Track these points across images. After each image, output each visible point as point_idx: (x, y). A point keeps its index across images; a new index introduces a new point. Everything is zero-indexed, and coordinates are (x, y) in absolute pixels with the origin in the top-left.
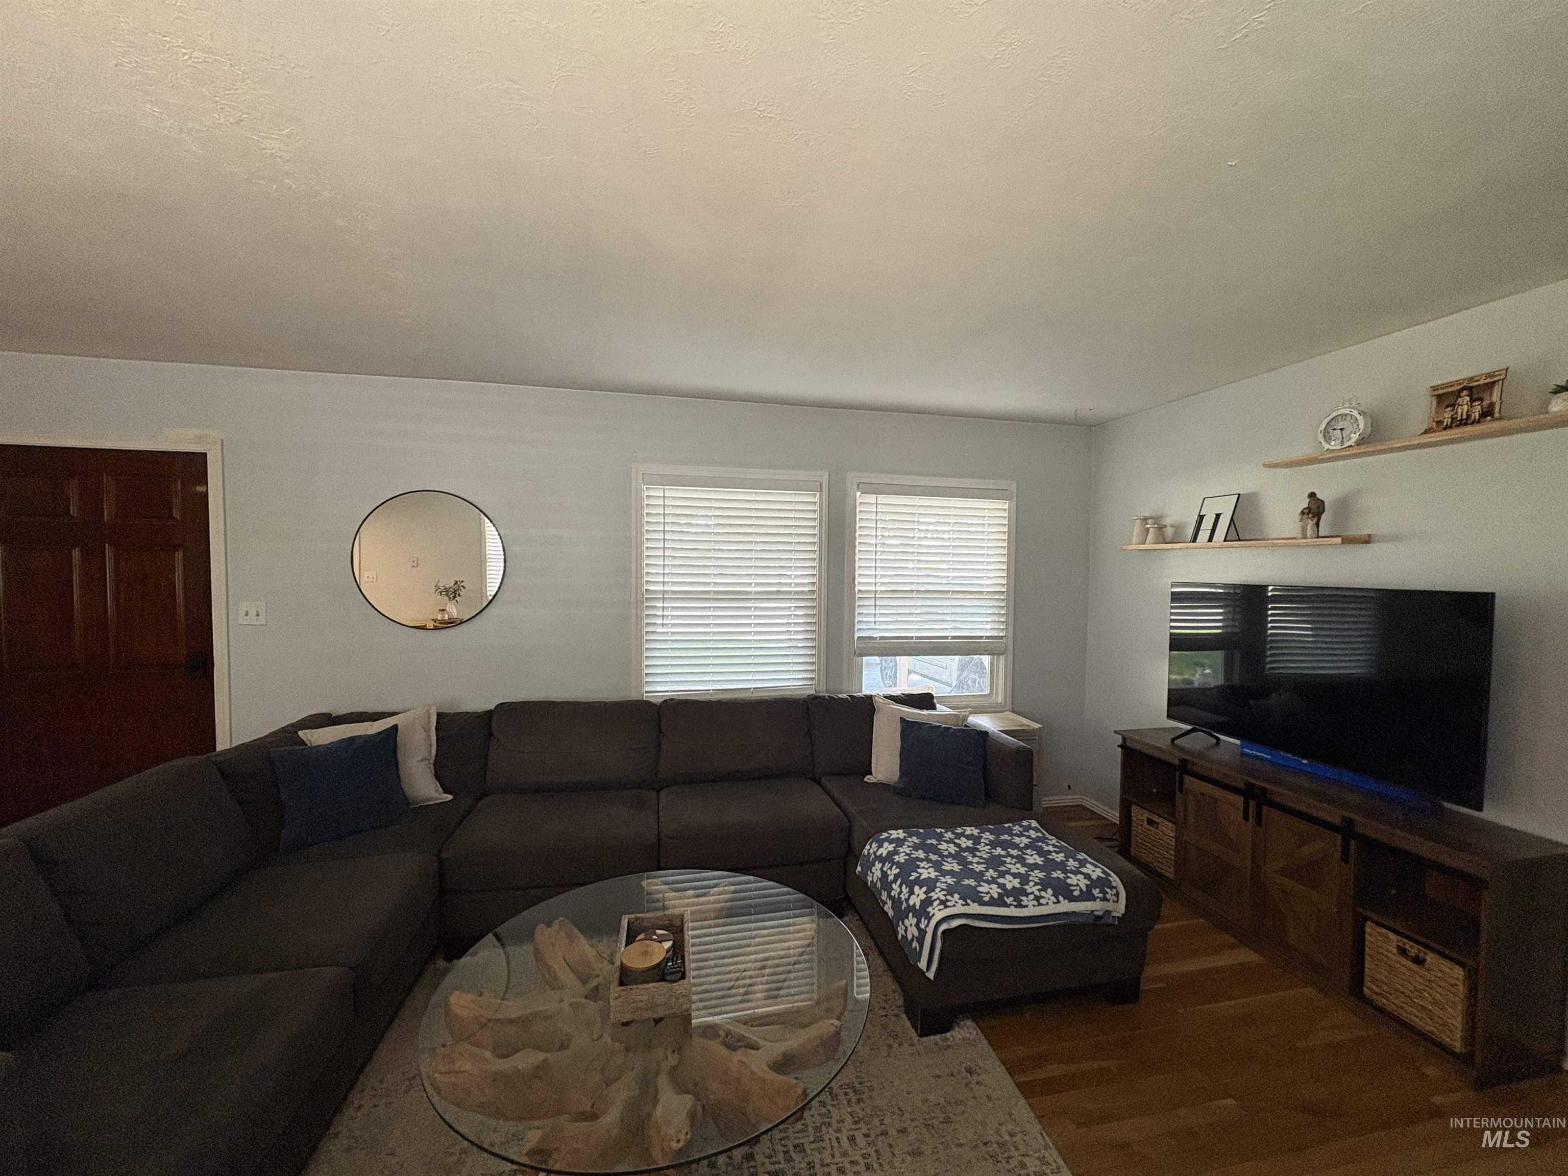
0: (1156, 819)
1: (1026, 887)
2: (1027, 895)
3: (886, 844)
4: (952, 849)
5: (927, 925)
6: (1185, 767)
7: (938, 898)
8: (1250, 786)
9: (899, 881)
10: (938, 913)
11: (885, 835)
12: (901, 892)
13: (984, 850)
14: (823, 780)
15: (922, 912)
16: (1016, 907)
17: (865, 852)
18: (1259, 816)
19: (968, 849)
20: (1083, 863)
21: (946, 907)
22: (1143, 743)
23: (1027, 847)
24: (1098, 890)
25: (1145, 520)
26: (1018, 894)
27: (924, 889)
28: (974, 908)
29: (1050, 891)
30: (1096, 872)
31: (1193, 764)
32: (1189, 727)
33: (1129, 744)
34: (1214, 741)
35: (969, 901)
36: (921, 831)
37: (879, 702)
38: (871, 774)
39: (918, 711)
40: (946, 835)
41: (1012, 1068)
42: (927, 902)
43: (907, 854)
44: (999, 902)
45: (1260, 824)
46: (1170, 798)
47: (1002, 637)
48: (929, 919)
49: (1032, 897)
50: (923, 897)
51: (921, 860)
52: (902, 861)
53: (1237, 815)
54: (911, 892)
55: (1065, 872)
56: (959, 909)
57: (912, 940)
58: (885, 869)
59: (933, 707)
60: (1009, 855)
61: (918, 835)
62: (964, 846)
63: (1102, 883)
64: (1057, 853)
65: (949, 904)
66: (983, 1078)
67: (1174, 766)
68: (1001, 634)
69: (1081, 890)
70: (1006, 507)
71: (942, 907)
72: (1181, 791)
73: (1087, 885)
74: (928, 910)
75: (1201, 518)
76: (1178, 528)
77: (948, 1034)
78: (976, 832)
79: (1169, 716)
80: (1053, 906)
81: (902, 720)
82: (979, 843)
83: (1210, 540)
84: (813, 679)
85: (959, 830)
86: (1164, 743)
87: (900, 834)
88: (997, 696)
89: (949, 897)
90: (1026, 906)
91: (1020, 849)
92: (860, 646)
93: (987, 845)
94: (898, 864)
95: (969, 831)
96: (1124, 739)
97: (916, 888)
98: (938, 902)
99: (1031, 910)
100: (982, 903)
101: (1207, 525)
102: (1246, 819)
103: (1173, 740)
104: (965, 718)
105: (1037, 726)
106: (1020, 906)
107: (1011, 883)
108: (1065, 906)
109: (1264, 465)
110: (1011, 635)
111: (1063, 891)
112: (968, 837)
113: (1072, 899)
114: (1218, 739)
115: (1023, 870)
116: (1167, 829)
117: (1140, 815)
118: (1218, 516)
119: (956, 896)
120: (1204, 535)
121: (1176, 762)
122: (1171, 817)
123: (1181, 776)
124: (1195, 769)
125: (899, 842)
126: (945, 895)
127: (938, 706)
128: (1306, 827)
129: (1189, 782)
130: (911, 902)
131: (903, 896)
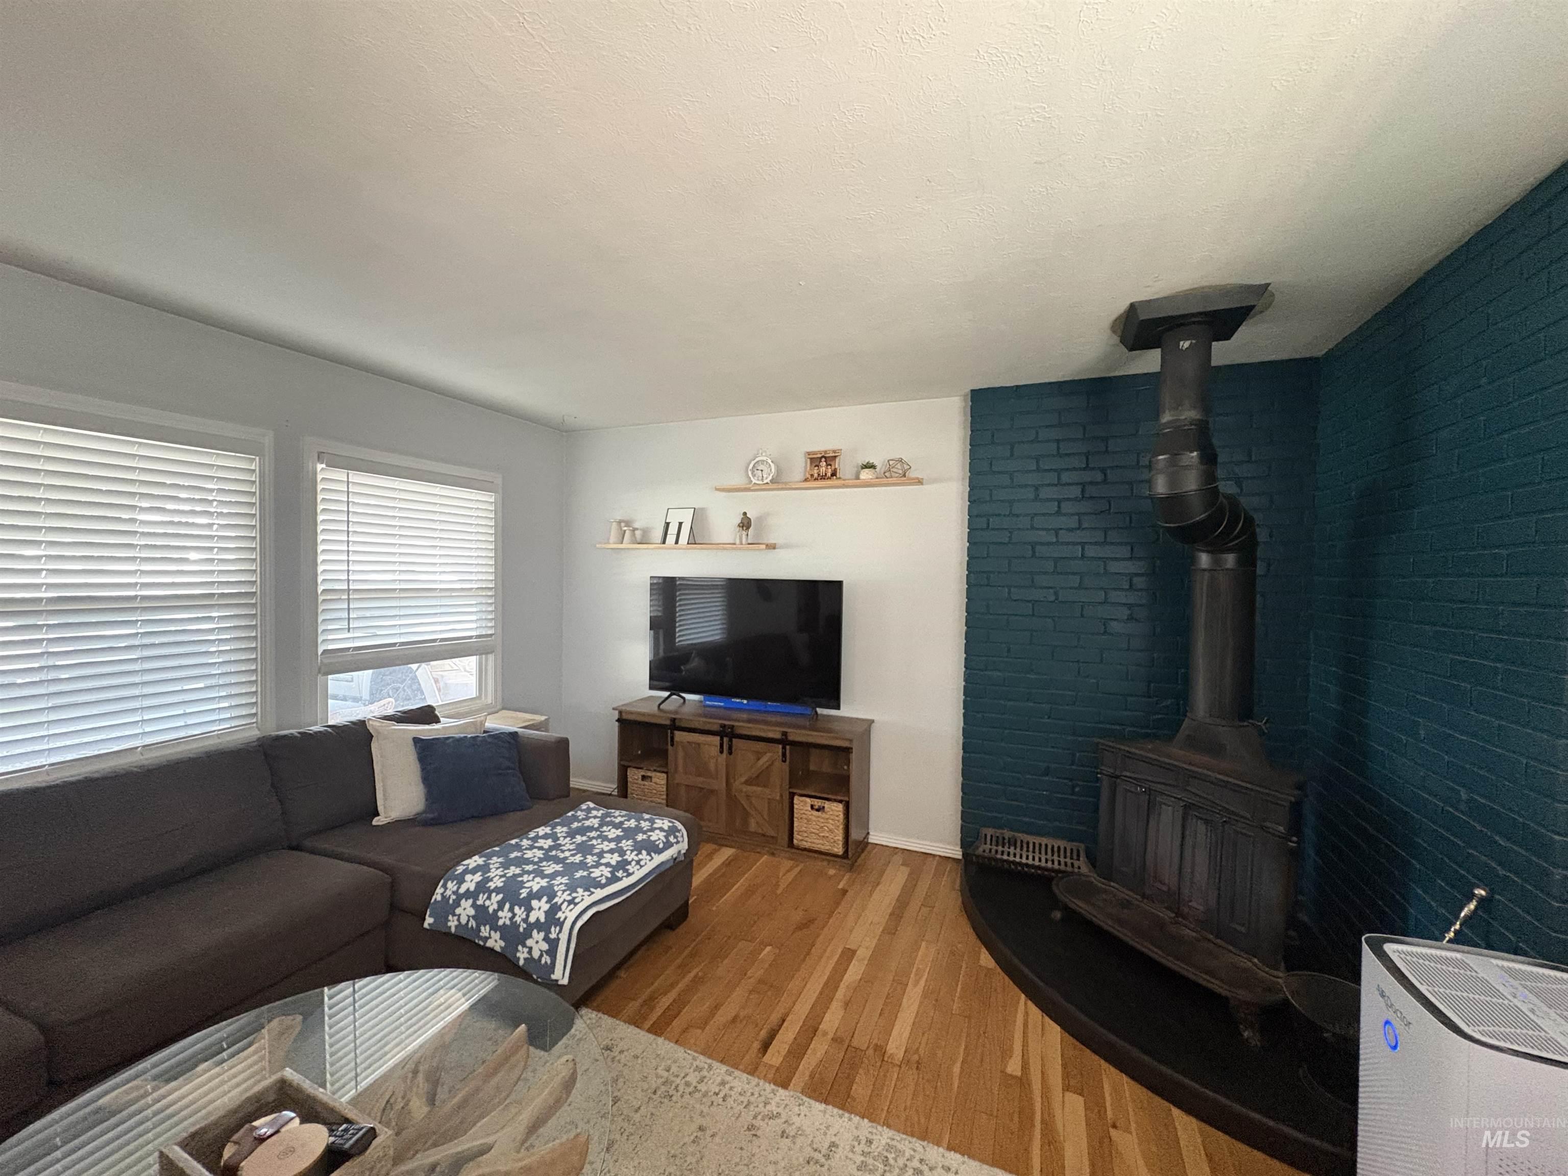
0: (649, 774)
1: (625, 857)
2: (630, 863)
3: (468, 877)
4: (540, 854)
5: (559, 932)
6: (675, 725)
7: (565, 900)
8: (723, 726)
9: (507, 906)
10: (568, 915)
11: (460, 869)
12: (514, 915)
13: (566, 843)
14: (307, 843)
15: (549, 923)
16: (627, 876)
17: (437, 896)
18: (730, 748)
19: (551, 848)
20: (652, 822)
21: (576, 904)
22: (631, 713)
23: (601, 826)
24: (671, 837)
25: (620, 522)
26: (623, 865)
27: (545, 899)
28: (599, 894)
29: (644, 852)
30: (666, 824)
31: (680, 719)
32: (666, 694)
33: (625, 716)
34: (682, 701)
35: (592, 890)
36: (497, 849)
37: (372, 726)
38: (378, 814)
39: (427, 727)
40: (522, 843)
42: (554, 909)
43: (501, 876)
44: (613, 879)
45: (730, 753)
46: (664, 754)
47: (491, 635)
48: (560, 924)
49: (633, 863)
50: (546, 907)
51: (521, 875)
52: (500, 885)
53: (715, 751)
54: (529, 909)
55: (645, 833)
56: (588, 900)
57: (541, 956)
58: (479, 902)
59: (437, 721)
60: (591, 839)
61: (495, 854)
62: (546, 847)
63: (672, 831)
64: (628, 820)
65: (577, 901)
66: (622, 1045)
67: (666, 725)
68: (490, 632)
69: (662, 842)
70: (492, 500)
71: (572, 906)
72: (672, 745)
73: (664, 837)
74: (557, 917)
75: (668, 524)
76: (646, 532)
77: (573, 1031)
78: (548, 830)
79: (652, 687)
80: (651, 863)
81: (415, 740)
82: (558, 839)
83: (677, 542)
84: (255, 714)
85: (532, 834)
86: (652, 708)
87: (475, 861)
88: (487, 696)
89: (574, 895)
90: (633, 873)
91: (597, 830)
93: (565, 837)
94: (497, 890)
95: (542, 831)
96: (620, 713)
97: (535, 903)
98: (566, 904)
99: (638, 874)
100: (603, 886)
101: (673, 530)
102: (722, 752)
103: (660, 705)
104: (482, 723)
105: (543, 718)
106: (629, 875)
107: (615, 859)
108: (658, 859)
109: (717, 489)
110: (499, 631)
111: (652, 848)
112: (546, 837)
113: (660, 851)
114: (684, 698)
115: (612, 845)
116: (660, 779)
117: (634, 775)
118: (681, 524)
119: (580, 890)
120: (671, 539)
121: (668, 722)
122: (664, 768)
123: (672, 733)
124: (683, 725)
125: (484, 868)
126: (570, 895)
127: (441, 719)
128: (761, 746)
129: (679, 736)
130: (532, 919)
131: (518, 919)
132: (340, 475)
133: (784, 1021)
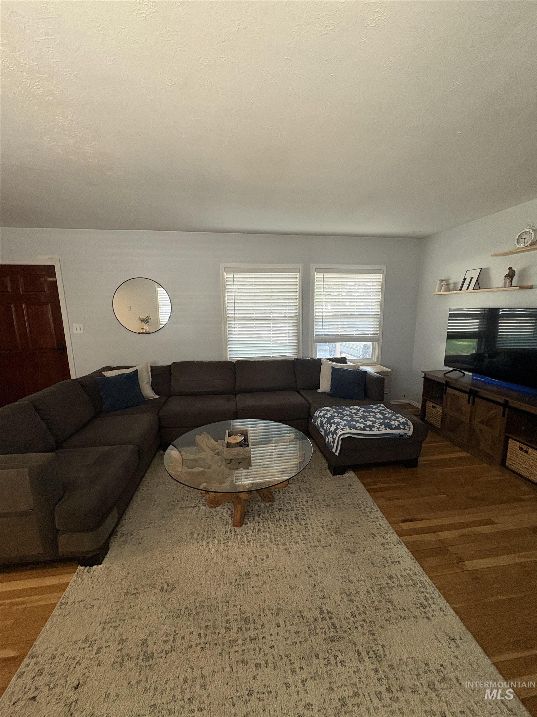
0: (436, 406)
1: (375, 425)
2: (374, 427)
3: (323, 411)
4: (348, 413)
5: (336, 437)
6: (448, 384)
8: (471, 390)
9: (327, 423)
10: (340, 432)
11: (323, 408)
12: (327, 427)
13: (361, 414)
14: (301, 391)
15: (334, 433)
16: (370, 431)
17: (315, 415)
18: (474, 401)
19: (354, 413)
20: (398, 417)
21: (343, 430)
22: (433, 376)
23: (377, 412)
24: (402, 426)
25: (442, 281)
26: (371, 427)
27: (336, 425)
28: (354, 431)
29: (383, 426)
30: (402, 420)
31: (451, 382)
32: (452, 369)
33: (427, 376)
34: (463, 374)
35: (352, 429)
36: (337, 407)
37: (323, 361)
38: (319, 389)
39: (339, 364)
40: (346, 409)
41: (365, 485)
42: (337, 429)
43: (330, 414)
44: (364, 429)
45: (473, 404)
46: (441, 397)
47: (377, 334)
48: (337, 435)
49: (376, 428)
50: (335, 427)
51: (336, 416)
52: (328, 416)
53: (465, 402)
54: (331, 426)
55: (390, 420)
56: (348, 431)
57: (331, 442)
58: (322, 420)
59: (346, 363)
60: (370, 415)
61: (335, 409)
62: (353, 412)
63: (404, 424)
64: (389, 414)
66: (355, 487)
67: (443, 384)
68: (377, 333)
69: (395, 426)
70: (381, 277)
72: (445, 394)
73: (398, 424)
74: (336, 432)
75: (465, 279)
76: (455, 284)
77: (344, 475)
78: (358, 408)
79: (445, 365)
80: (384, 431)
81: (332, 367)
82: (359, 411)
83: (467, 289)
84: (296, 352)
85: (352, 407)
86: (441, 376)
87: (329, 408)
88: (374, 358)
89: (344, 427)
90: (374, 431)
91: (375, 413)
92: (316, 338)
93: (362, 412)
94: (327, 418)
95: (355, 407)
96: (425, 374)
97: (333, 425)
98: (340, 429)
99: (375, 432)
100: (357, 429)
101: (467, 283)
102: (469, 403)
103: (445, 374)
104: (359, 367)
105: (389, 370)
106: (371, 430)
107: (368, 423)
108: (389, 431)
109: (492, 256)
110: (381, 333)
111: (389, 426)
112: (355, 410)
113: (391, 428)
114: (464, 374)
115: (374, 420)
116: (439, 409)
117: (429, 404)
118: (472, 278)
119: (347, 427)
120: (465, 287)
121: (444, 382)
122: (441, 404)
123: (446, 388)
124: (452, 385)
125: (328, 411)
127: (348, 363)
128: (491, 404)
129: (449, 390)
130: (331, 430)
131: (328, 428)
132: (321, 275)
133: (423, 520)
